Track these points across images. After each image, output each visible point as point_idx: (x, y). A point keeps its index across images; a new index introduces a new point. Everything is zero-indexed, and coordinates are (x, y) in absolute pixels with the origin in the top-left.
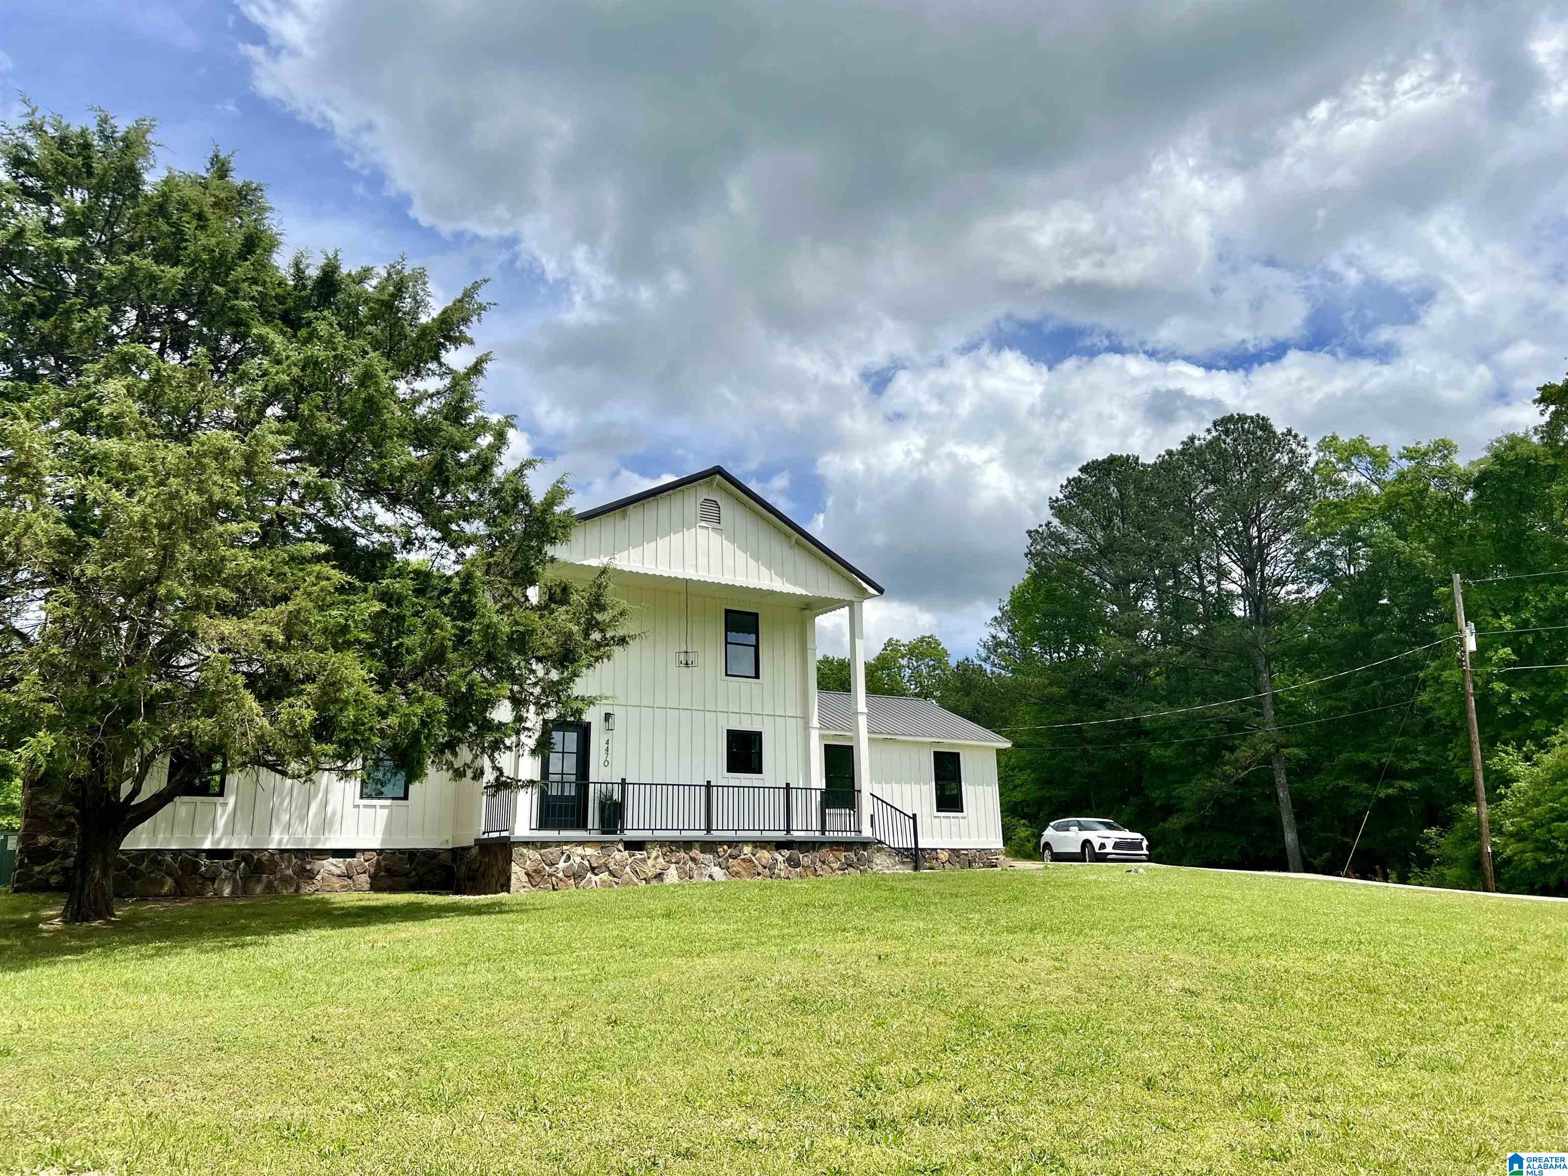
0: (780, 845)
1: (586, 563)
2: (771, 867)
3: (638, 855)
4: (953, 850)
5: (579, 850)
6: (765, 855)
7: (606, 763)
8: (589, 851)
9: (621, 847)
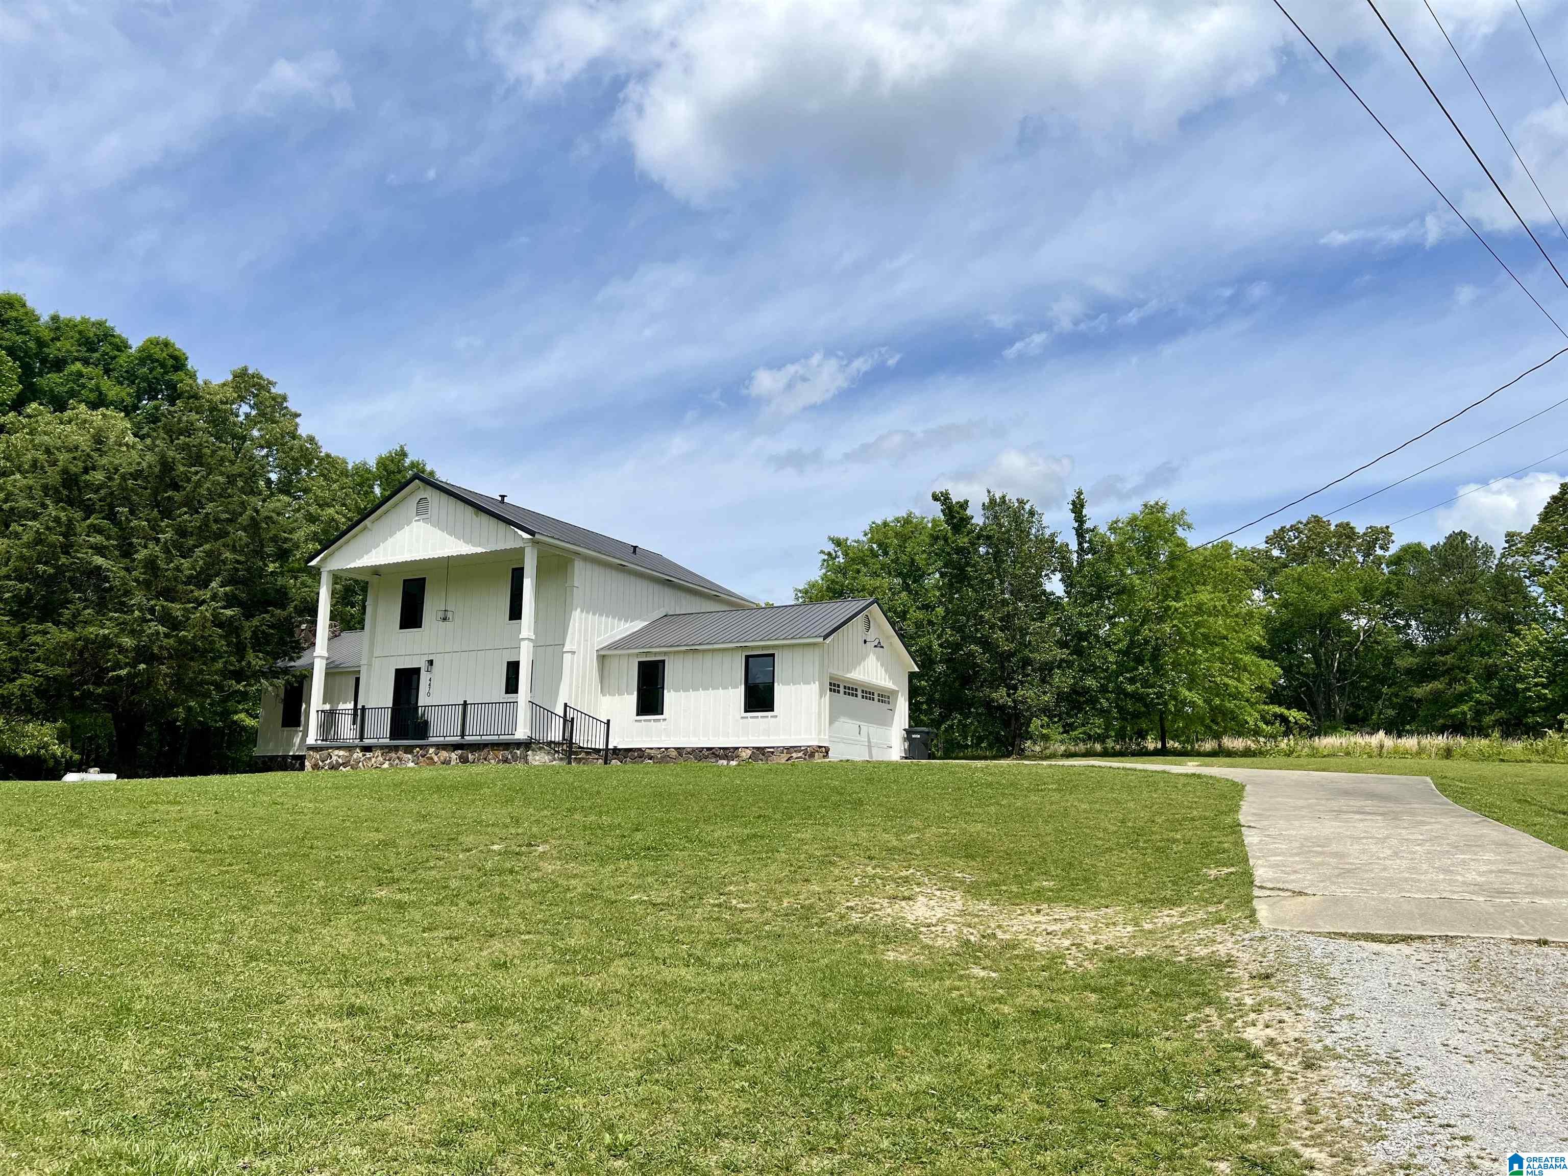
0: (456, 747)
1: (348, 567)
2: (446, 762)
3: (368, 755)
4: (758, 748)
5: (336, 752)
6: (444, 754)
7: (429, 694)
8: (341, 753)
9: (358, 750)
